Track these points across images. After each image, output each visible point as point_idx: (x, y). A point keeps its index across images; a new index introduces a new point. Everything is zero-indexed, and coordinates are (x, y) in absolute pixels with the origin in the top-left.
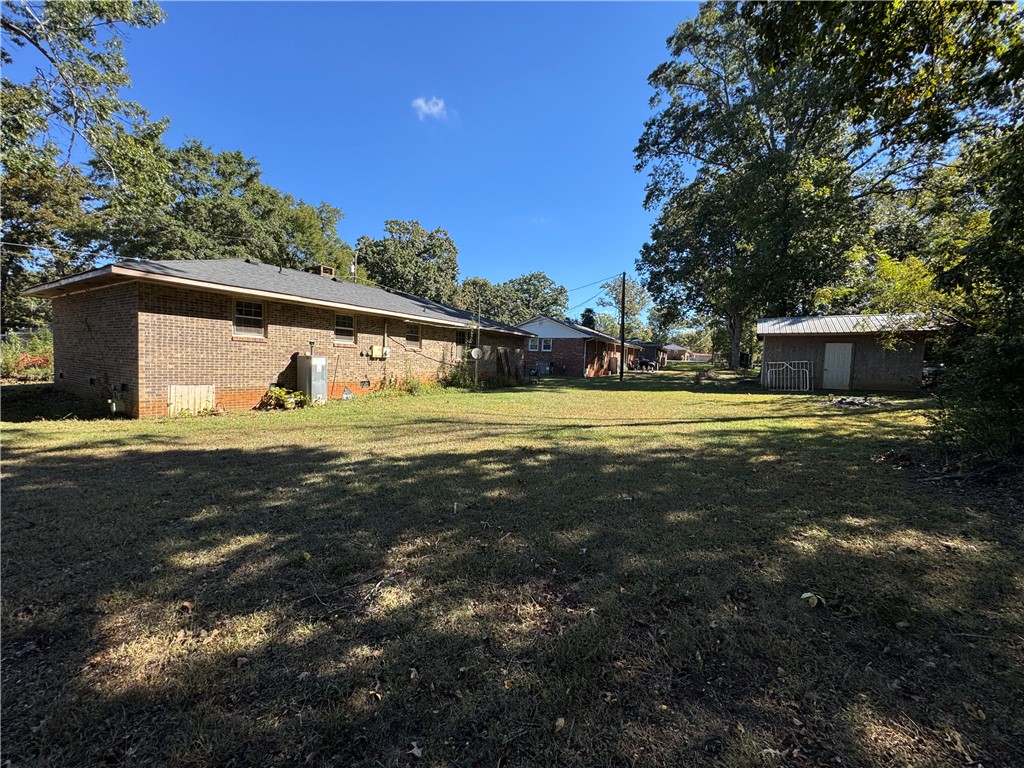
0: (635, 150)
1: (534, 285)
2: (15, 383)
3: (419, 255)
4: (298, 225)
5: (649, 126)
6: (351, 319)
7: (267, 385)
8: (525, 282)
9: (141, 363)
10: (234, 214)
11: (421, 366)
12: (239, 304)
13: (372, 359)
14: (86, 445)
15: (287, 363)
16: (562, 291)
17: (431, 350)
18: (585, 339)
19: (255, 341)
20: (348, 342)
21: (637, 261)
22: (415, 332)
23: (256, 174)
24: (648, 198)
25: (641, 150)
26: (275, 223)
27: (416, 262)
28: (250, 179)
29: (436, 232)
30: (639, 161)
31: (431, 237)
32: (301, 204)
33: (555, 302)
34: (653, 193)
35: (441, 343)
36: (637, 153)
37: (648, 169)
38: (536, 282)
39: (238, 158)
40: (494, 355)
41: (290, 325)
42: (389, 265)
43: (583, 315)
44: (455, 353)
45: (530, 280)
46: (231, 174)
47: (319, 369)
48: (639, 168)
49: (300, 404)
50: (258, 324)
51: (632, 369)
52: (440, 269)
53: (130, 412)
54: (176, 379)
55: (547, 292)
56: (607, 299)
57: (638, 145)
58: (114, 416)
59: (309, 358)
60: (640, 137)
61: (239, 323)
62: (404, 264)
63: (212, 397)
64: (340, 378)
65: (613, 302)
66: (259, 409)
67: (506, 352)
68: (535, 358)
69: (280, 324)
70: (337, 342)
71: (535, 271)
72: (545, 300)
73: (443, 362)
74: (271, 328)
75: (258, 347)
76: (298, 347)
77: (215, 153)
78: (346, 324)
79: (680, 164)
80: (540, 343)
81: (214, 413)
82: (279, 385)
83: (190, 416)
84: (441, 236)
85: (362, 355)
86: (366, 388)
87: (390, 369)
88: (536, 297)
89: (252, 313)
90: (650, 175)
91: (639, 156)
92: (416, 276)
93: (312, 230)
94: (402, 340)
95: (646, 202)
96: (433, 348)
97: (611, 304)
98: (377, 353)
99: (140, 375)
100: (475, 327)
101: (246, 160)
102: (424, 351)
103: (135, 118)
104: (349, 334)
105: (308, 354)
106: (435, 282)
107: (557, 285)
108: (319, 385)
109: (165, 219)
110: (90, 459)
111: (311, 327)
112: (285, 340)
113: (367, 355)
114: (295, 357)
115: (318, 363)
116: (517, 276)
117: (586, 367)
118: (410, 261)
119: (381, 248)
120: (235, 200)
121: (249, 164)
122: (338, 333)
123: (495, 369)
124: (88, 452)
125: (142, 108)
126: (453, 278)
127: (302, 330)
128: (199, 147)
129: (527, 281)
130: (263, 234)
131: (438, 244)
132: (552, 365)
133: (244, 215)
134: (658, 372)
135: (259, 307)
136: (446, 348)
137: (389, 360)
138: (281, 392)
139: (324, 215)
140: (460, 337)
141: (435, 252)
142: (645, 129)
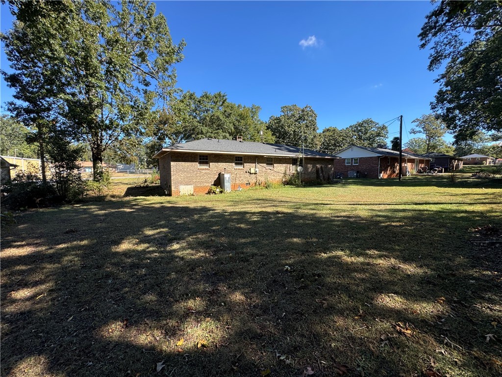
0: (419, 36)
1: (365, 127)
2: (154, 185)
3: (296, 121)
4: (242, 117)
5: (429, 17)
6: (241, 158)
7: (210, 185)
8: (359, 126)
9: (172, 178)
10: (218, 118)
11: (274, 176)
12: (200, 156)
13: (251, 174)
14: (154, 204)
15: (217, 177)
16: (384, 128)
17: (279, 168)
18: (379, 157)
19: (206, 169)
20: (241, 167)
21: (431, 103)
22: (270, 161)
23: (226, 100)
24: (432, 63)
25: (423, 35)
26: (233, 118)
27: (295, 125)
28: (223, 102)
29: (306, 108)
30: (423, 42)
31: (303, 111)
32: (244, 107)
33: (378, 135)
34: (435, 60)
35: (284, 165)
36: (421, 37)
37: (431, 44)
38: (366, 125)
39: (219, 95)
40: (314, 169)
41: (218, 162)
42: (282, 128)
43: (392, 142)
44: (292, 169)
45: (362, 124)
46: (217, 102)
47: (227, 179)
48: (423, 46)
49: (221, 192)
50: (207, 163)
51: (421, 173)
52: (307, 126)
53: (170, 195)
54: (181, 183)
55: (374, 130)
56: (418, 129)
57: (421, 31)
58: (166, 195)
59: (223, 174)
60: (422, 27)
61: (200, 163)
62: (289, 127)
63: (192, 189)
64: (237, 182)
65: (422, 130)
66: (207, 194)
67: (321, 167)
68: (349, 169)
69: (214, 162)
70: (235, 168)
71: (365, 119)
72: (372, 134)
73: (285, 174)
74: (211, 164)
75: (207, 171)
76: (221, 170)
77: (212, 95)
78: (239, 160)
79: (458, 34)
80: (352, 161)
81: (193, 195)
82: (214, 185)
83: (186, 196)
84: (308, 109)
85: (246, 172)
86: (248, 186)
87: (259, 178)
88: (366, 133)
89: (204, 159)
90: (432, 48)
91: (422, 39)
92: (294, 131)
93: (248, 118)
94: (265, 165)
95: (430, 66)
96: (280, 168)
97: (420, 132)
98: (253, 171)
99: (172, 182)
100: (301, 156)
101: (222, 95)
102: (275, 169)
103: (180, 93)
104: (241, 164)
105: (223, 173)
106: (304, 133)
107: (381, 124)
108: (228, 185)
109: (196, 124)
110: (153, 207)
111: (225, 162)
112: (216, 168)
113: (248, 172)
114: (219, 174)
115: (227, 176)
116: (354, 123)
117: (381, 173)
118: (292, 125)
119: (278, 120)
120: (218, 112)
121: (223, 96)
122: (236, 164)
123: (315, 176)
124: (153, 205)
125: (181, 89)
126: (314, 130)
127: (222, 164)
128: (206, 94)
129: (361, 125)
130: (228, 124)
131: (306, 113)
132: (358, 172)
133: (221, 117)
134: (443, 174)
135: (207, 156)
136: (286, 167)
137: (258, 174)
138: (214, 188)
139: (254, 110)
140: (294, 161)
141: (304, 118)
142: (426, 21)
